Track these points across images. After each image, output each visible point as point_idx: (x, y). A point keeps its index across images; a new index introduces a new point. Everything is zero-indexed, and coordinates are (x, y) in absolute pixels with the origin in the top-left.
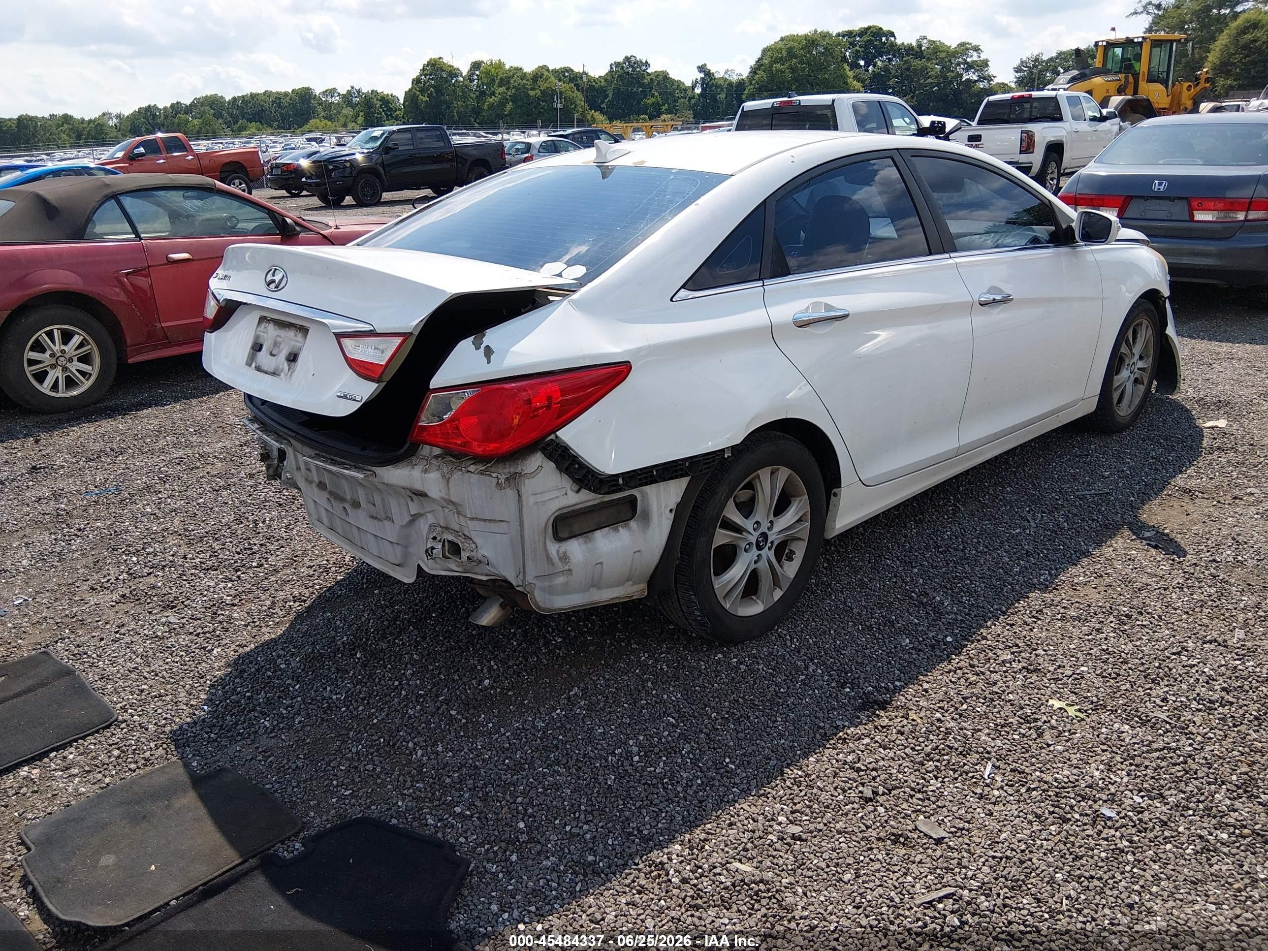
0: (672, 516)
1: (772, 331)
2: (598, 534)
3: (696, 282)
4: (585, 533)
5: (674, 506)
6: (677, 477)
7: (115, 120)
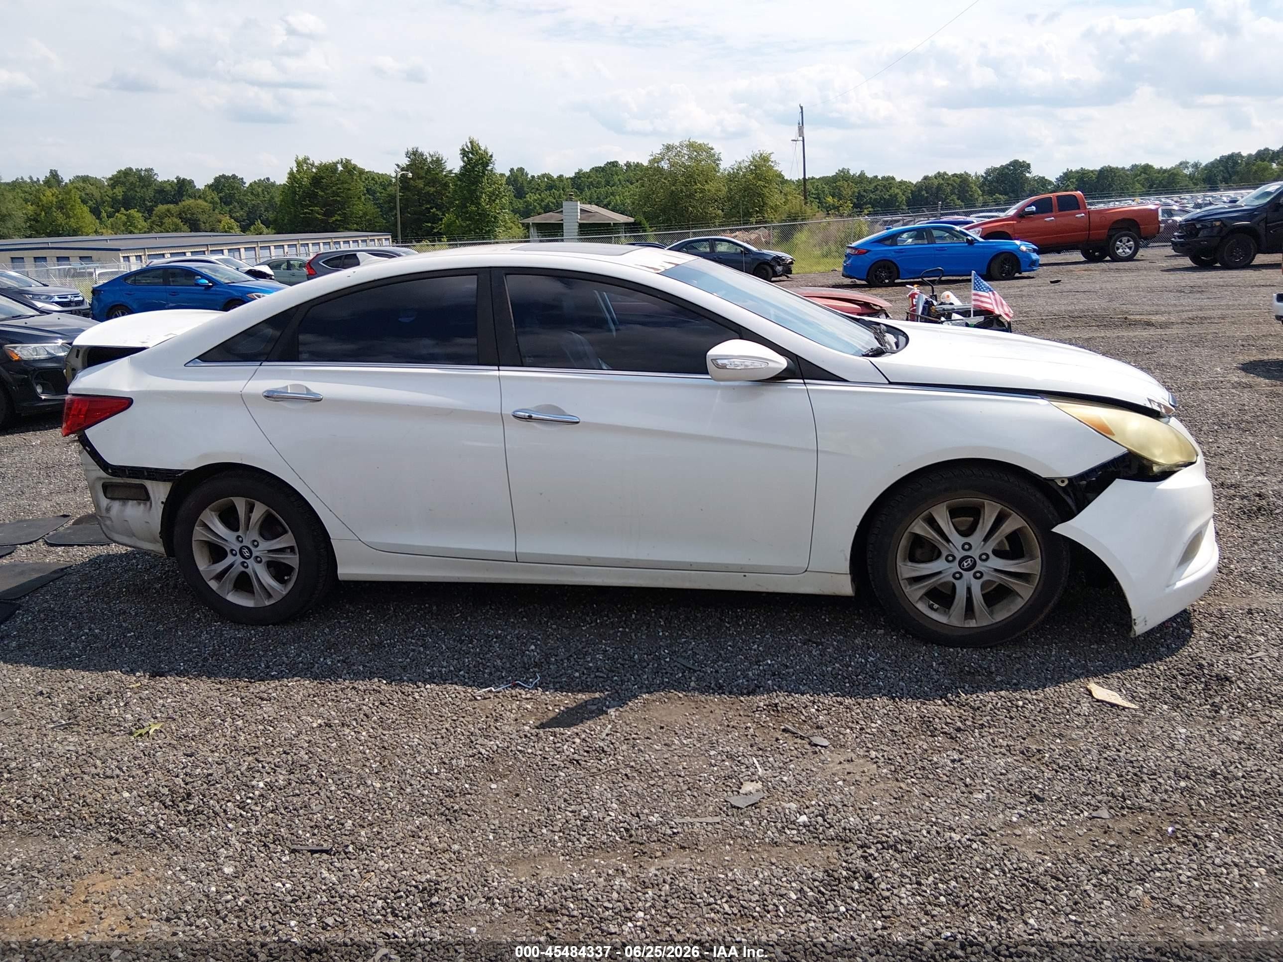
0: (162, 506)
1: (242, 399)
2: (130, 502)
3: (206, 357)
4: (124, 499)
5: (164, 500)
6: (165, 481)
7: (1190, 169)
